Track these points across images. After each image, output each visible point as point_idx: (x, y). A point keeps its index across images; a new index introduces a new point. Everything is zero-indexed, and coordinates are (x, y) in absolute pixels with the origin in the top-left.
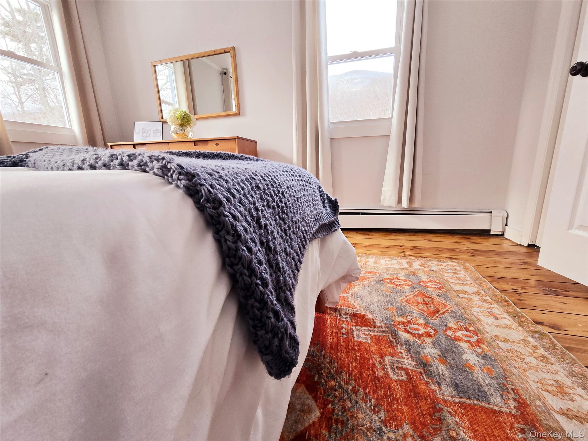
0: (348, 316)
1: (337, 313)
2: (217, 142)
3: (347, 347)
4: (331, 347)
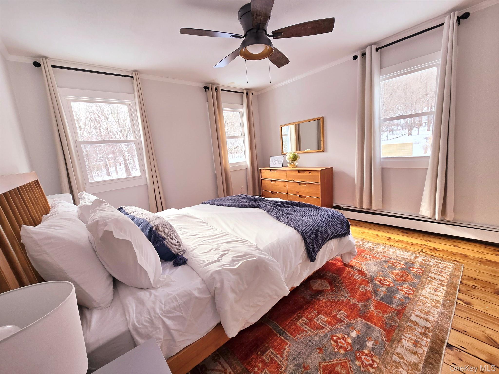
0: (357, 270)
1: (353, 268)
2: (310, 172)
3: (349, 279)
4: (343, 277)
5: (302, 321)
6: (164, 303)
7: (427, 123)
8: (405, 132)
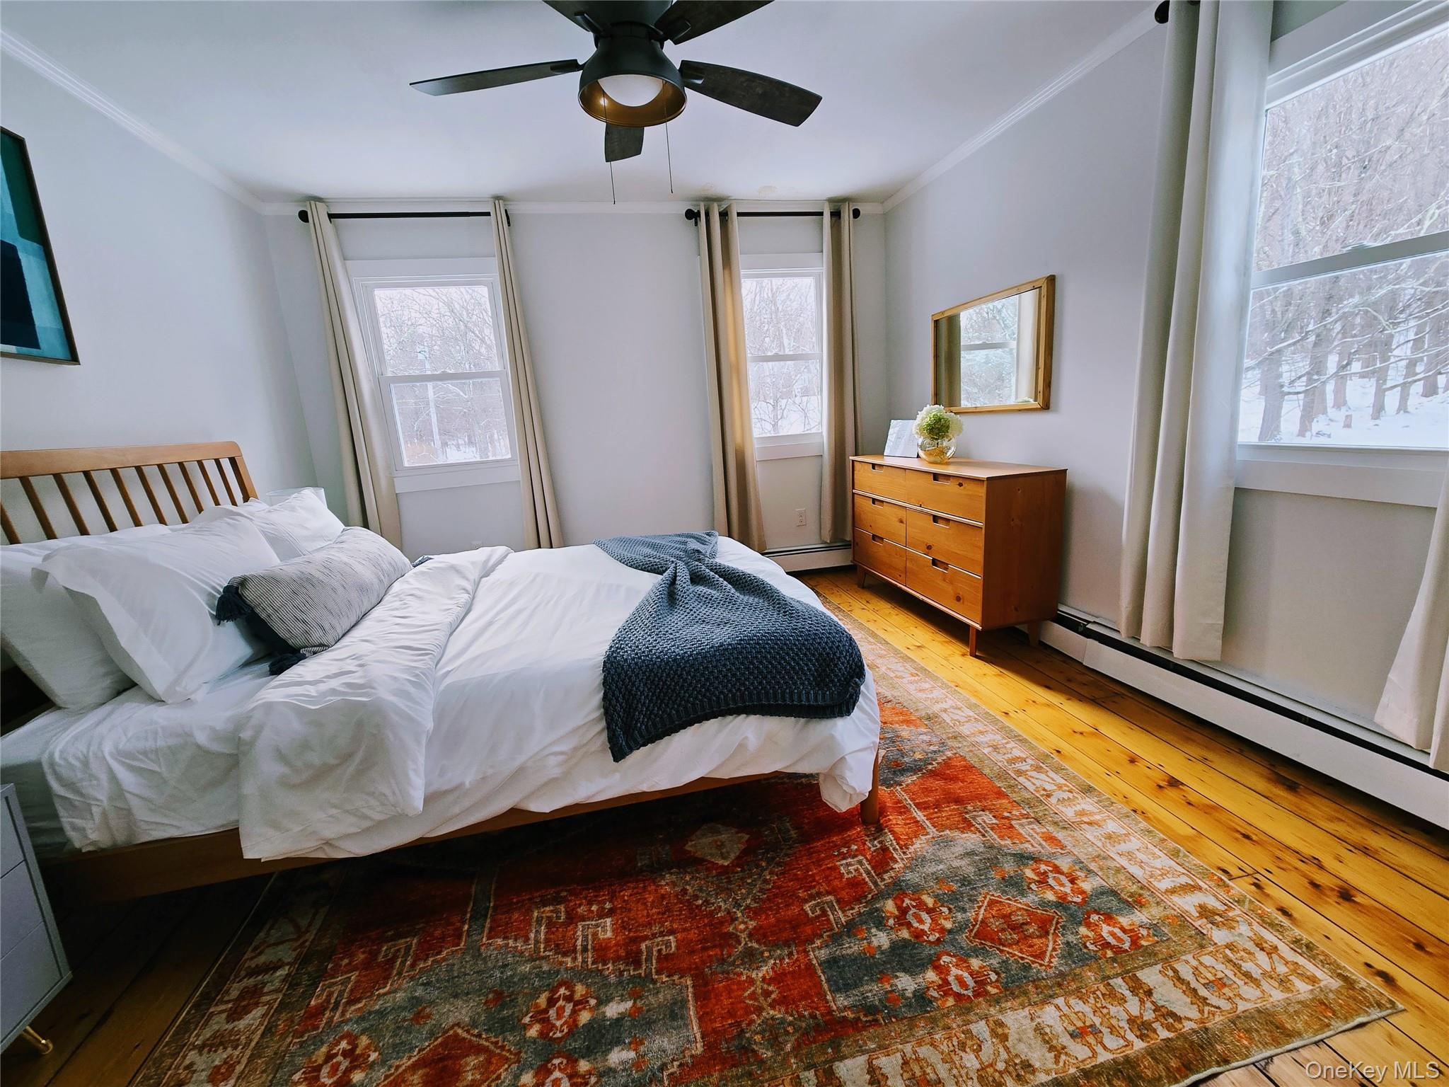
0: (879, 846)
2: (961, 481)
3: (820, 860)
4: (810, 848)
5: (552, 911)
6: (130, 735)
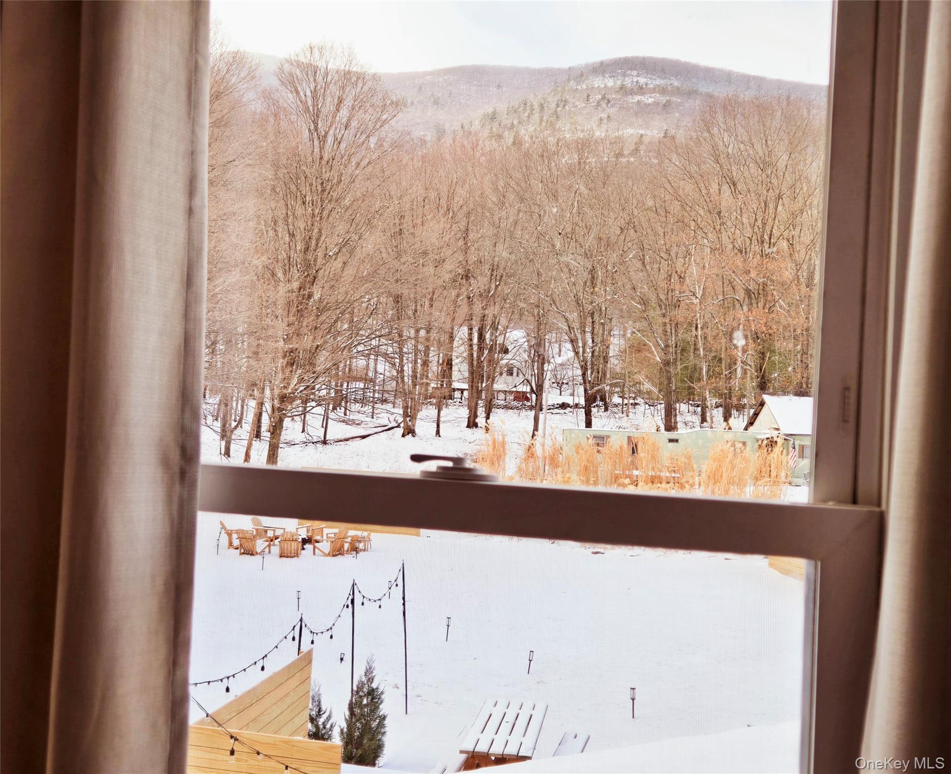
7: (466, 393)
8: (392, 419)
